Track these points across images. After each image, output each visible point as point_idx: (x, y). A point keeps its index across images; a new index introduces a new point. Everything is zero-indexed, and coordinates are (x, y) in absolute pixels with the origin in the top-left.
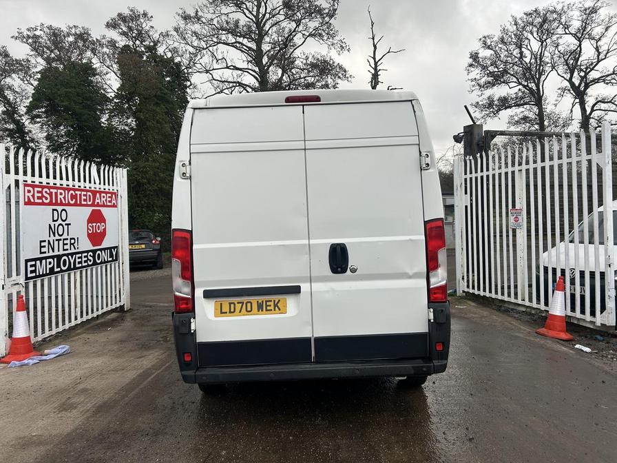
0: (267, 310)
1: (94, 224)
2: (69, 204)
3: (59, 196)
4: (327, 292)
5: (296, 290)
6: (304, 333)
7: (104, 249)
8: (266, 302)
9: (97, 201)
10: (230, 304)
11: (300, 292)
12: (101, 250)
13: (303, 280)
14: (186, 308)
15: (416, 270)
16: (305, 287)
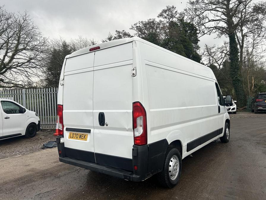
0: (82, 138)
4: (98, 133)
5: (89, 131)
6: (92, 150)
8: (82, 135)
10: (73, 134)
11: (90, 132)
13: (91, 127)
14: (61, 134)
15: (129, 127)
16: (92, 130)
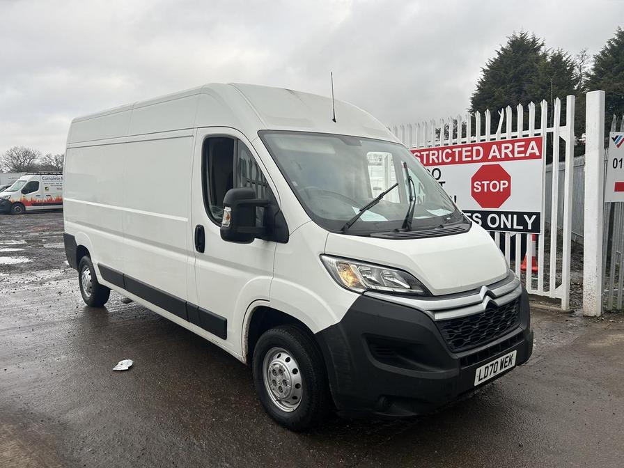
1: (485, 183)
2: (443, 163)
3: (431, 157)
7: (506, 214)
9: (491, 154)
12: (499, 214)
